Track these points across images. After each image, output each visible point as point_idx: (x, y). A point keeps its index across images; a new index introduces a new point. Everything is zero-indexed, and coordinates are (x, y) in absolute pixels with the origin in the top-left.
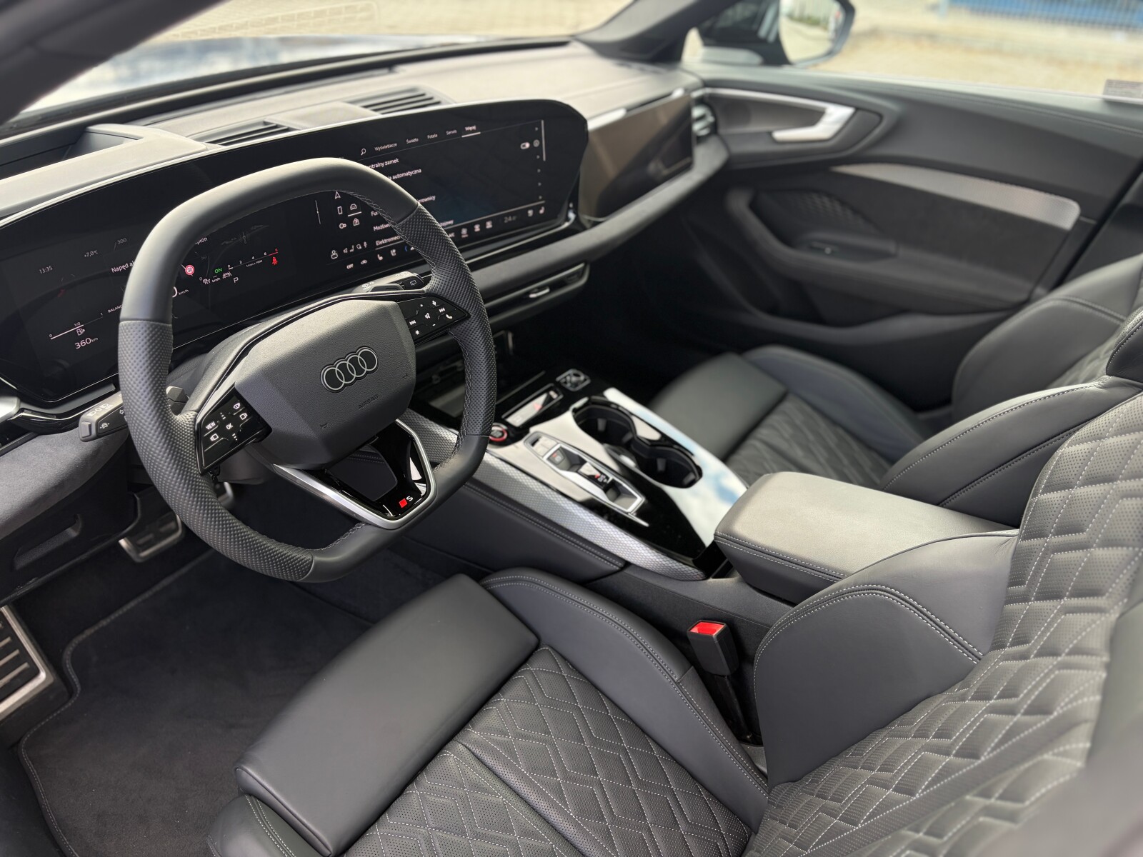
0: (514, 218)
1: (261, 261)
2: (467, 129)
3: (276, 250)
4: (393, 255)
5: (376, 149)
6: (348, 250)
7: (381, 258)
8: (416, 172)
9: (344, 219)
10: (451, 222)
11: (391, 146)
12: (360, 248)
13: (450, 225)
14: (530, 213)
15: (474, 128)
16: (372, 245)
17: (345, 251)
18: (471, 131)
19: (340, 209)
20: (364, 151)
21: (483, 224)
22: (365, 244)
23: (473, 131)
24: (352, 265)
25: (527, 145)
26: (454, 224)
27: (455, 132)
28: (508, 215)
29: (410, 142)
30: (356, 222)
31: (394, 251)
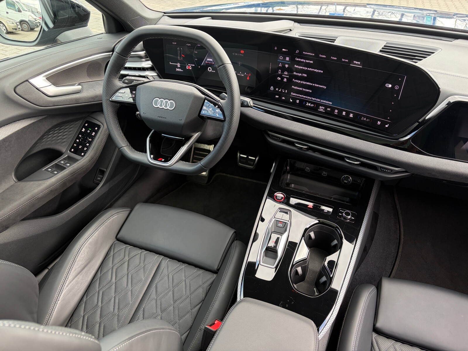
0: (368, 120)
1: (243, 75)
2: (355, 62)
3: (250, 74)
4: (297, 102)
5: (304, 53)
6: (279, 90)
7: (291, 101)
8: (320, 71)
9: (280, 76)
10: (331, 103)
11: (311, 54)
12: (284, 91)
13: (330, 104)
14: (379, 123)
15: (359, 63)
16: (289, 93)
17: (277, 89)
18: (357, 64)
19: (280, 71)
20: (298, 51)
21: (348, 113)
22: (286, 91)
23: (358, 64)
24: (278, 97)
25: (390, 86)
26: (331, 105)
27: (347, 61)
28: (364, 117)
29: (321, 56)
30: (285, 80)
31: (298, 101)
